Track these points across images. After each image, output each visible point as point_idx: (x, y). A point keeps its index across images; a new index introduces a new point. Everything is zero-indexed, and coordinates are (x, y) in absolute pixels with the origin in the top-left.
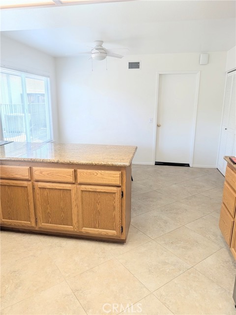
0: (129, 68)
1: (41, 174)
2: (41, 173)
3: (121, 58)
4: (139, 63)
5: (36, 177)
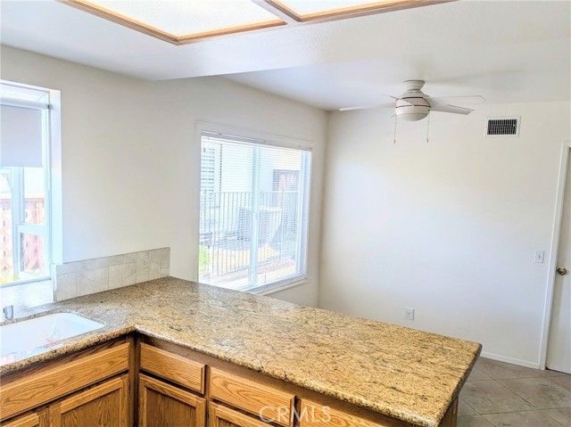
0: (489, 133)
1: (222, 387)
2: (225, 384)
3: (467, 113)
4: (514, 122)
5: (215, 391)
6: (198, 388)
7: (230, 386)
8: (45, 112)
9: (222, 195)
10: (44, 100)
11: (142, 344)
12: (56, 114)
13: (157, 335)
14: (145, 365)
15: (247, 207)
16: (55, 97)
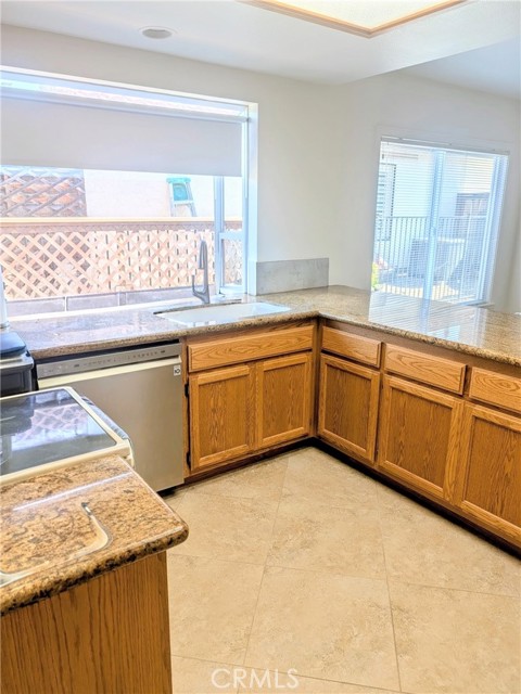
1: (397, 361)
2: (400, 358)
5: (389, 365)
6: (374, 362)
7: (403, 359)
8: (244, 125)
9: (394, 220)
10: (244, 114)
11: (325, 328)
12: (254, 127)
13: (339, 318)
14: (326, 345)
15: (422, 238)
16: (252, 111)
